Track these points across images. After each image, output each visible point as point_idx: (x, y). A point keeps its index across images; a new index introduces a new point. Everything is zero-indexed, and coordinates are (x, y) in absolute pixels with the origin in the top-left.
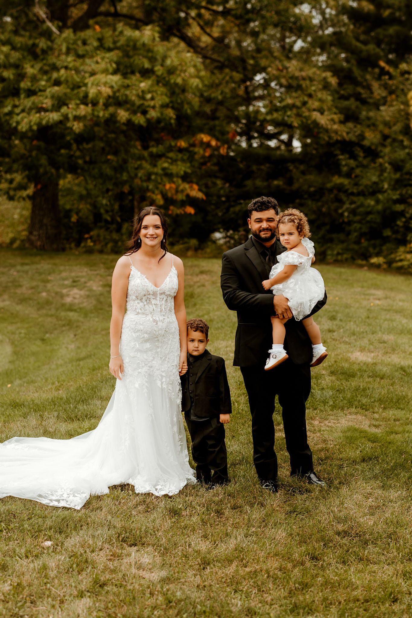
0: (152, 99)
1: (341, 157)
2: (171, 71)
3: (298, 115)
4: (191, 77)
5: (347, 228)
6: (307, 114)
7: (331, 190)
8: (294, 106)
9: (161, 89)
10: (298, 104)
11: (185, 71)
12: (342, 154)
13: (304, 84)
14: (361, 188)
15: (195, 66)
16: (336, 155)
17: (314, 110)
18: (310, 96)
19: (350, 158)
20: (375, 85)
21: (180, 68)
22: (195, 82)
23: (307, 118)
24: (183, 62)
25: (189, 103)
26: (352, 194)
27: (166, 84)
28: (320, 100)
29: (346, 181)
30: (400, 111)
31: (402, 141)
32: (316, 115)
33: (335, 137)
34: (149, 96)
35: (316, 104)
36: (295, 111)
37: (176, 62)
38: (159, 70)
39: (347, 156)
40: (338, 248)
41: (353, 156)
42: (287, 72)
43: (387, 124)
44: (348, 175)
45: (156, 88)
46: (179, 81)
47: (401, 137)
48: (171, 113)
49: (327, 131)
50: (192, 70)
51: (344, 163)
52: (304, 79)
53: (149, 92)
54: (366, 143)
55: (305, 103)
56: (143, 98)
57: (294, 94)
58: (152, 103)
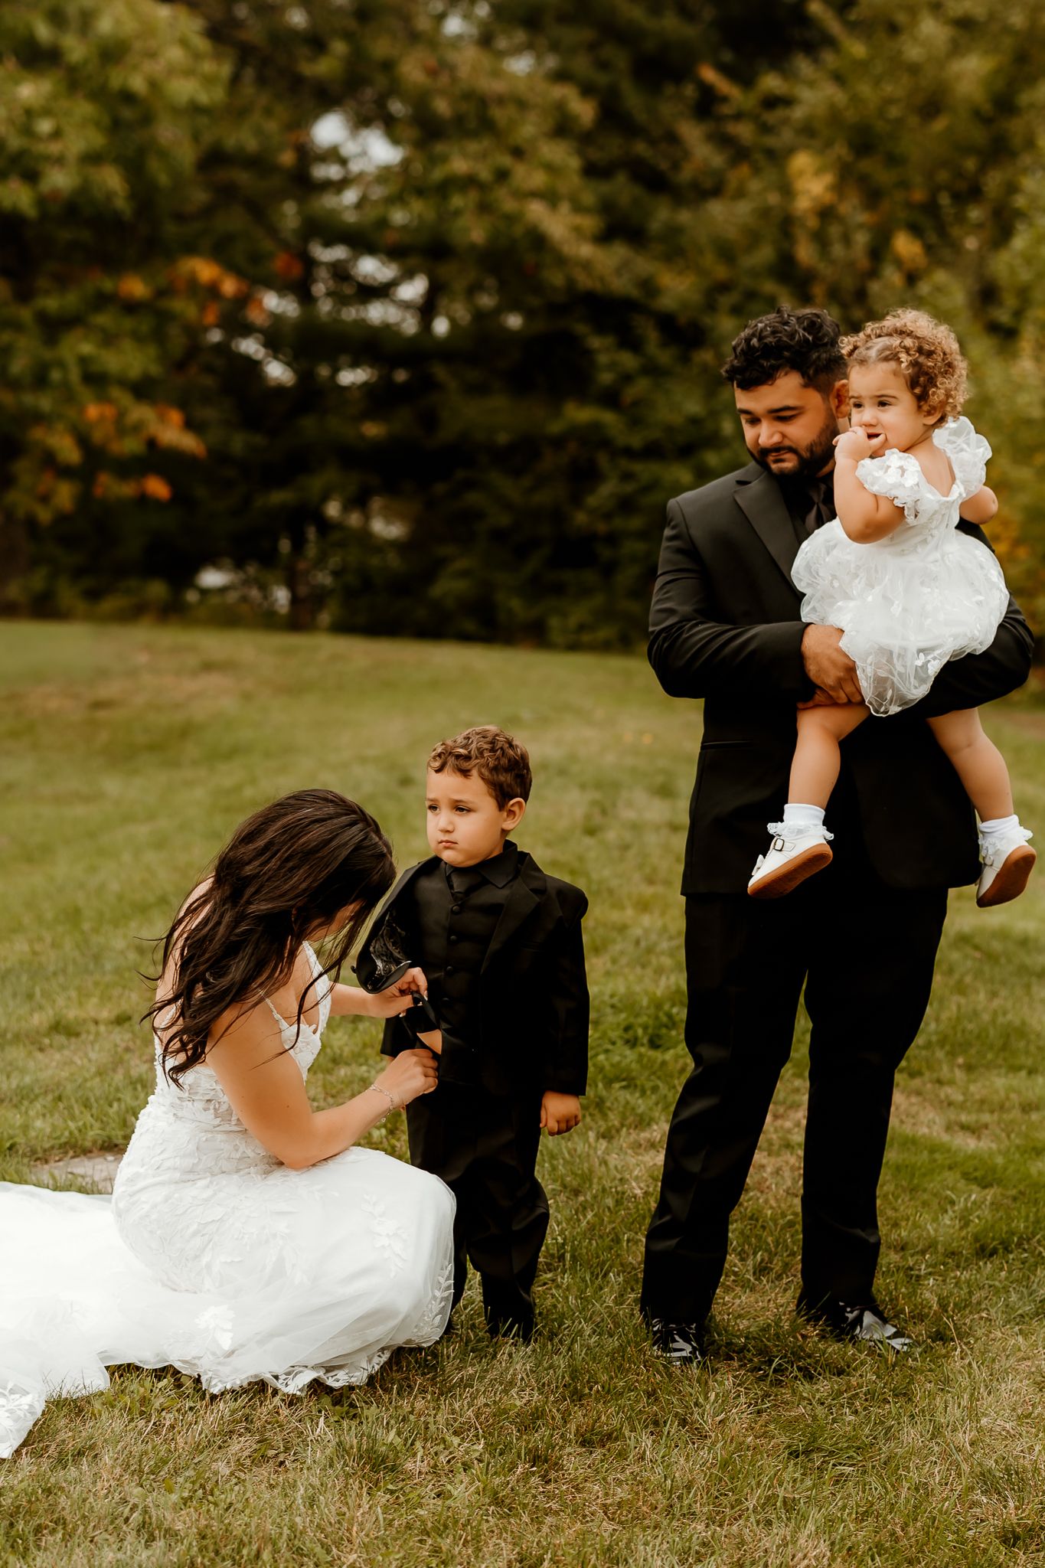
0: (57, 134)
1: (596, 343)
2: (112, 53)
3: (485, 208)
4: (172, 71)
5: (605, 553)
6: (509, 205)
7: (558, 442)
8: (469, 182)
9: (84, 108)
10: (485, 174)
11: (152, 55)
12: (599, 334)
13: (499, 114)
14: (655, 434)
15: (184, 43)
16: (581, 339)
17: (535, 194)
18: (518, 153)
19: (621, 347)
20: (692, 133)
21: (138, 45)
22: (184, 89)
23: (511, 219)
24: (148, 30)
25: (163, 154)
26: (629, 453)
27: (99, 94)
28: (550, 168)
29: (608, 418)
30: (765, 213)
32: (536, 210)
33: (584, 281)
34: (45, 126)
35: (538, 179)
36: (473, 196)
37: (130, 26)
38: (75, 49)
39: (614, 340)
40: (579, 613)
41: (630, 342)
42: (454, 79)
43: (727, 253)
44: (610, 399)
45: (64, 104)
46: (137, 84)
47: (769, 287)
48: (112, 180)
49: (561, 261)
50: (175, 54)
51: (603, 360)
52: (501, 100)
53: (47, 112)
54: (667, 302)
55: (502, 175)
56: (27, 131)
57: (473, 147)
58: (54, 148)
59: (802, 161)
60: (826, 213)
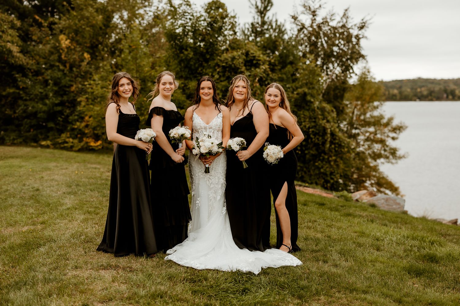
1: (17, 76)
5: (17, 122)
6: (3, 44)
7: (6, 97)
12: (18, 73)
14: (32, 96)
16: (13, 74)
17: (8, 41)
18: (4, 32)
19: (23, 76)
23: (4, 47)
26: (26, 100)
28: (11, 35)
29: (22, 93)
30: (54, 47)
31: (58, 66)
32: (9, 45)
35: (9, 38)
39: (21, 75)
41: (25, 75)
47: (57, 64)
49: (13, 57)
51: (19, 80)
59: (62, 37)
60: (68, 48)
